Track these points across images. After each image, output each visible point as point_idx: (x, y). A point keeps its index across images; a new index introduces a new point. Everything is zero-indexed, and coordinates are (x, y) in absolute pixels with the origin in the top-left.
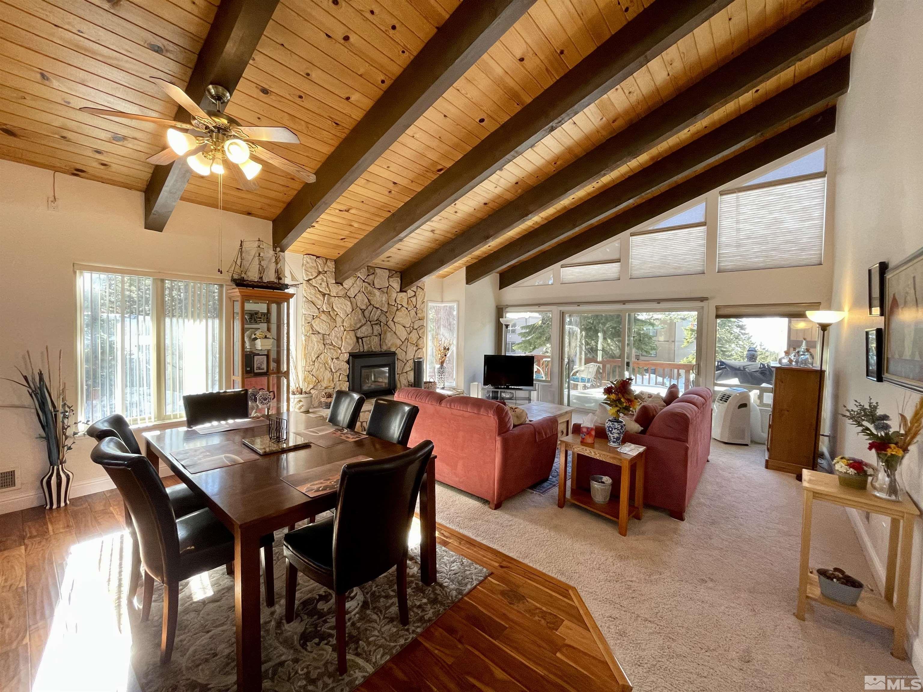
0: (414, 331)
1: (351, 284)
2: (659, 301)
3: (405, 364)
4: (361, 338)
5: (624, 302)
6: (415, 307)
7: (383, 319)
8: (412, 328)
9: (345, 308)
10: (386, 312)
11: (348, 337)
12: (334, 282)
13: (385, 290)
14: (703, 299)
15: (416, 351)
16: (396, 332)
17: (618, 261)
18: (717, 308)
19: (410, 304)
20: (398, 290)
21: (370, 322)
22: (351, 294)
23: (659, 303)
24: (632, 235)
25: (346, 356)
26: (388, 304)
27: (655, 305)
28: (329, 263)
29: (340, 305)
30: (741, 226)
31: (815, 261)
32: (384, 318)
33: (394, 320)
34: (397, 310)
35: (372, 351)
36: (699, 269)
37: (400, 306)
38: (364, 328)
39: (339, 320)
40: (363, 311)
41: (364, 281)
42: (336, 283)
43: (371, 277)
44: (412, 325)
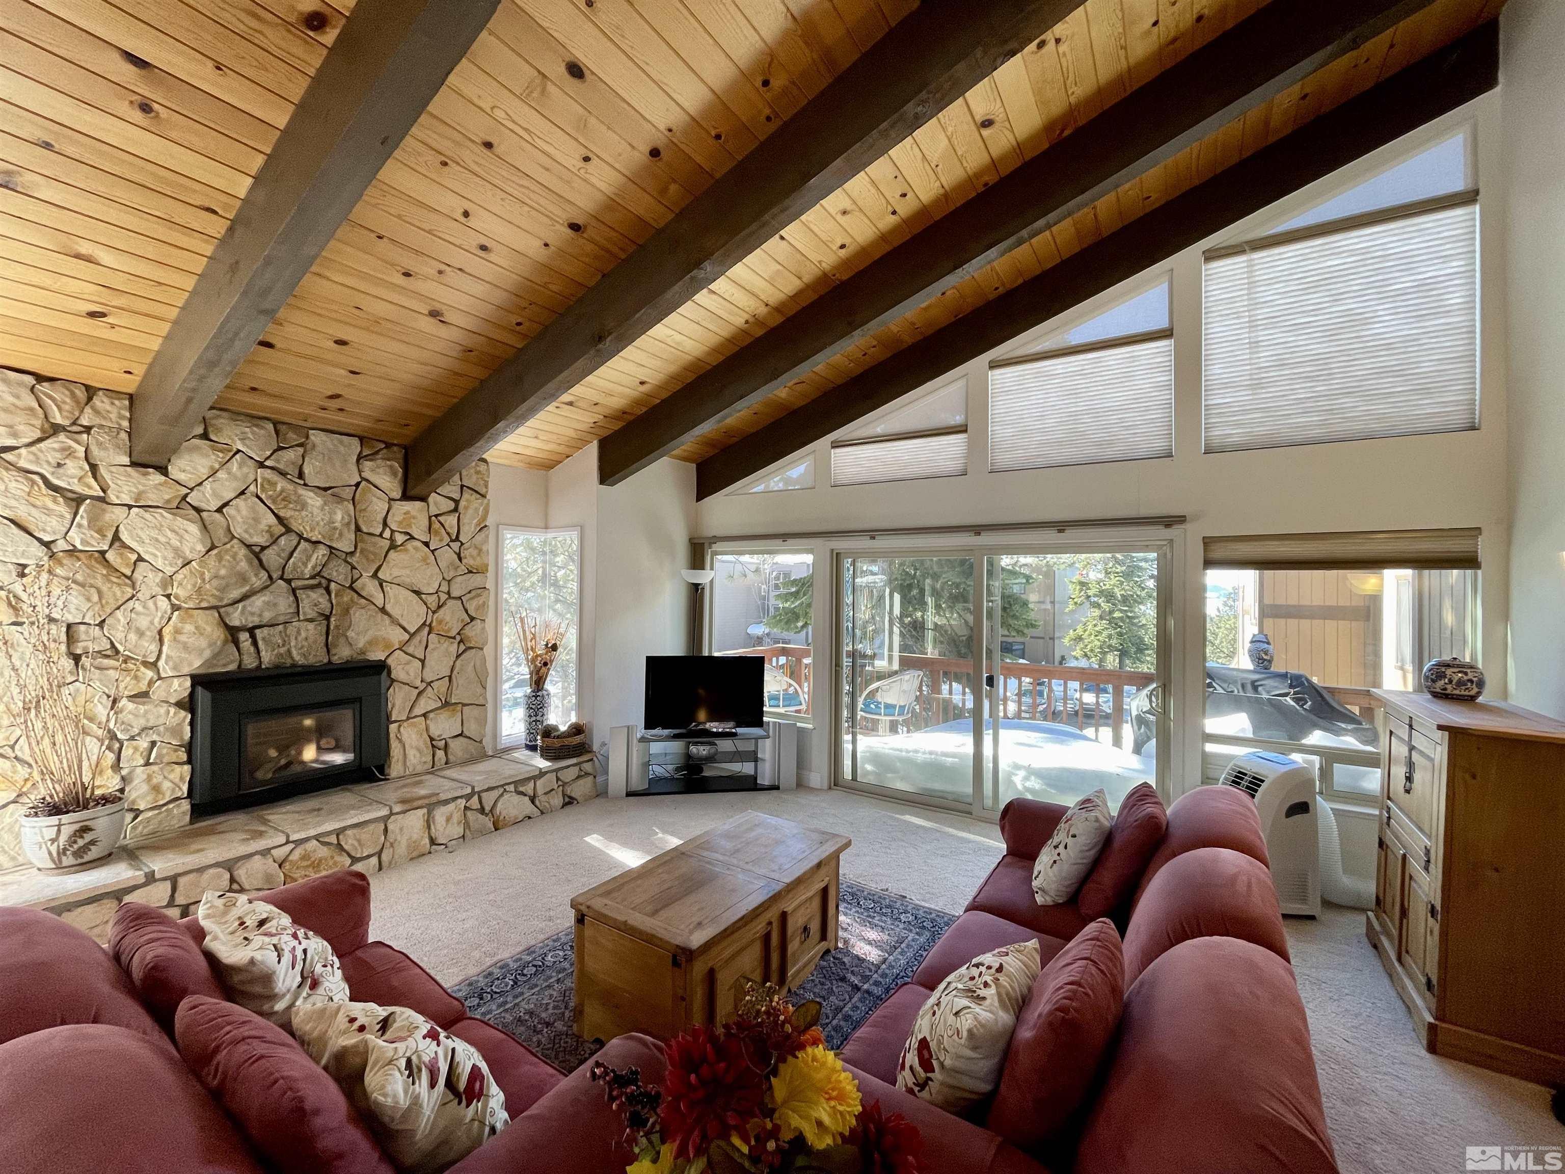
0: (451, 603)
1: (204, 472)
2: (1061, 526)
3: (420, 694)
4: (252, 631)
5: (977, 529)
6: (457, 539)
7: (338, 573)
8: (444, 597)
9: (175, 542)
10: (352, 554)
11: (189, 627)
12: (126, 460)
13: (348, 493)
14: (1169, 521)
15: (458, 656)
16: (388, 608)
17: (961, 429)
18: (1207, 542)
19: (437, 533)
20: (397, 494)
21: (288, 581)
22: (207, 498)
23: (1060, 531)
24: (994, 365)
25: (181, 688)
26: (358, 529)
27: (1051, 536)
28: (100, 401)
29: (154, 533)
30: (1262, 335)
31: (1459, 418)
32: (344, 569)
33: (380, 575)
34: (393, 546)
35: (294, 666)
36: (1159, 444)
37: (400, 539)
38: (258, 601)
39: (145, 576)
40: (256, 553)
41: (261, 465)
42: (134, 464)
43: (291, 455)
44: (444, 588)
